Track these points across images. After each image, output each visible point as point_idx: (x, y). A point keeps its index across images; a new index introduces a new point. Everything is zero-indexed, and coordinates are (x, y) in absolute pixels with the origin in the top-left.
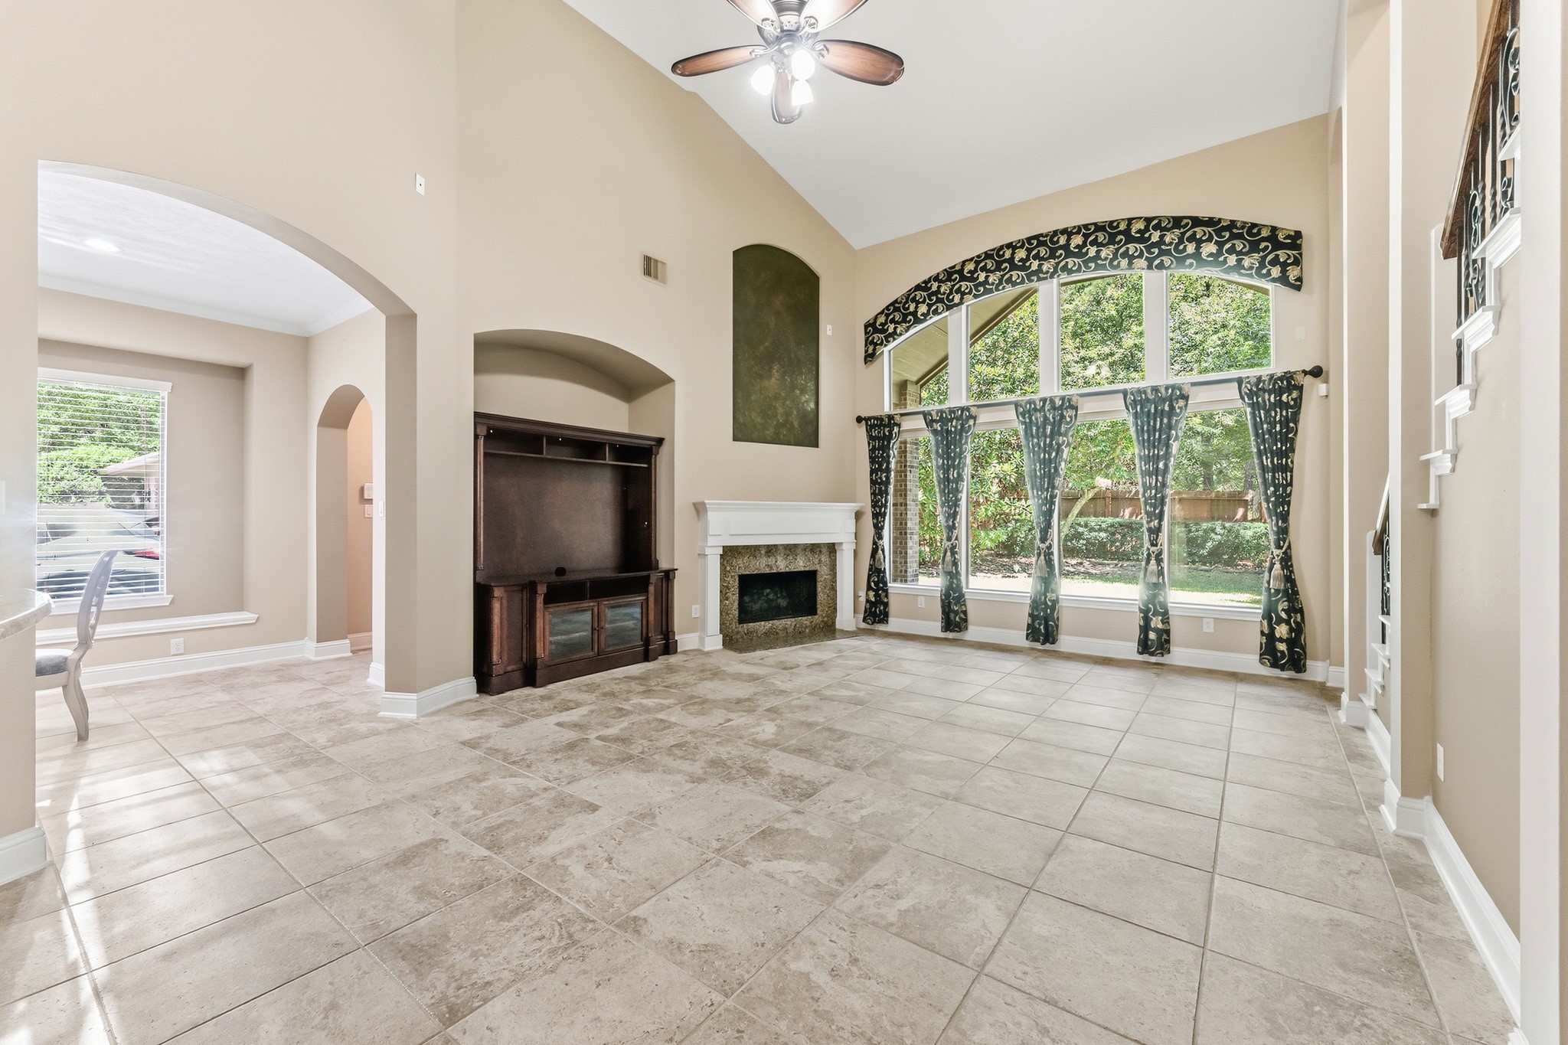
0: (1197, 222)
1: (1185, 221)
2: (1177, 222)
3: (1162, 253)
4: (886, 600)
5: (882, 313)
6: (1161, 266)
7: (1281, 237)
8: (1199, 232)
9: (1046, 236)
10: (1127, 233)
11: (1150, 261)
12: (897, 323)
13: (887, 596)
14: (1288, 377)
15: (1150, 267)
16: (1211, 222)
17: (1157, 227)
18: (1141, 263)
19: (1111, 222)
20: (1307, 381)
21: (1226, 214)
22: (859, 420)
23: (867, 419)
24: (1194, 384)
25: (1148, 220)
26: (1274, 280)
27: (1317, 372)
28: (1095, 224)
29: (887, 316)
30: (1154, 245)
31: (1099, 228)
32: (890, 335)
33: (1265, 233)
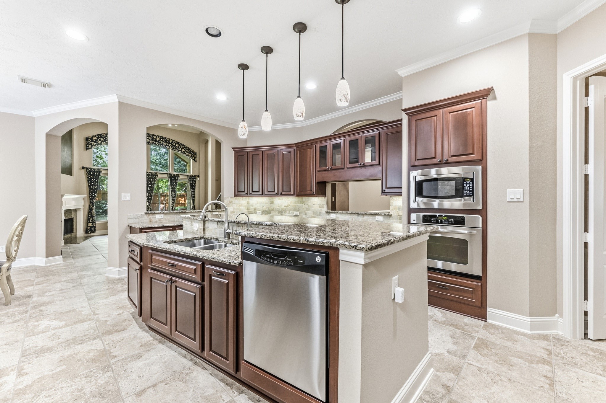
0: (181, 144)
1: (179, 143)
2: (178, 143)
3: (175, 148)
4: (95, 225)
5: (95, 136)
6: (175, 150)
7: (194, 152)
8: (182, 146)
9: (151, 135)
10: (169, 141)
11: (173, 149)
12: (102, 141)
13: (95, 224)
14: (195, 176)
15: (173, 150)
16: (184, 145)
17: (175, 143)
18: (171, 148)
19: (166, 138)
20: (197, 177)
21: (186, 145)
22: (83, 168)
23: (87, 168)
24: (181, 175)
25: (173, 141)
26: (193, 159)
27: (198, 176)
28: (162, 137)
29: (98, 138)
30: (174, 146)
31: (163, 138)
32: (99, 144)
33: (192, 151)
